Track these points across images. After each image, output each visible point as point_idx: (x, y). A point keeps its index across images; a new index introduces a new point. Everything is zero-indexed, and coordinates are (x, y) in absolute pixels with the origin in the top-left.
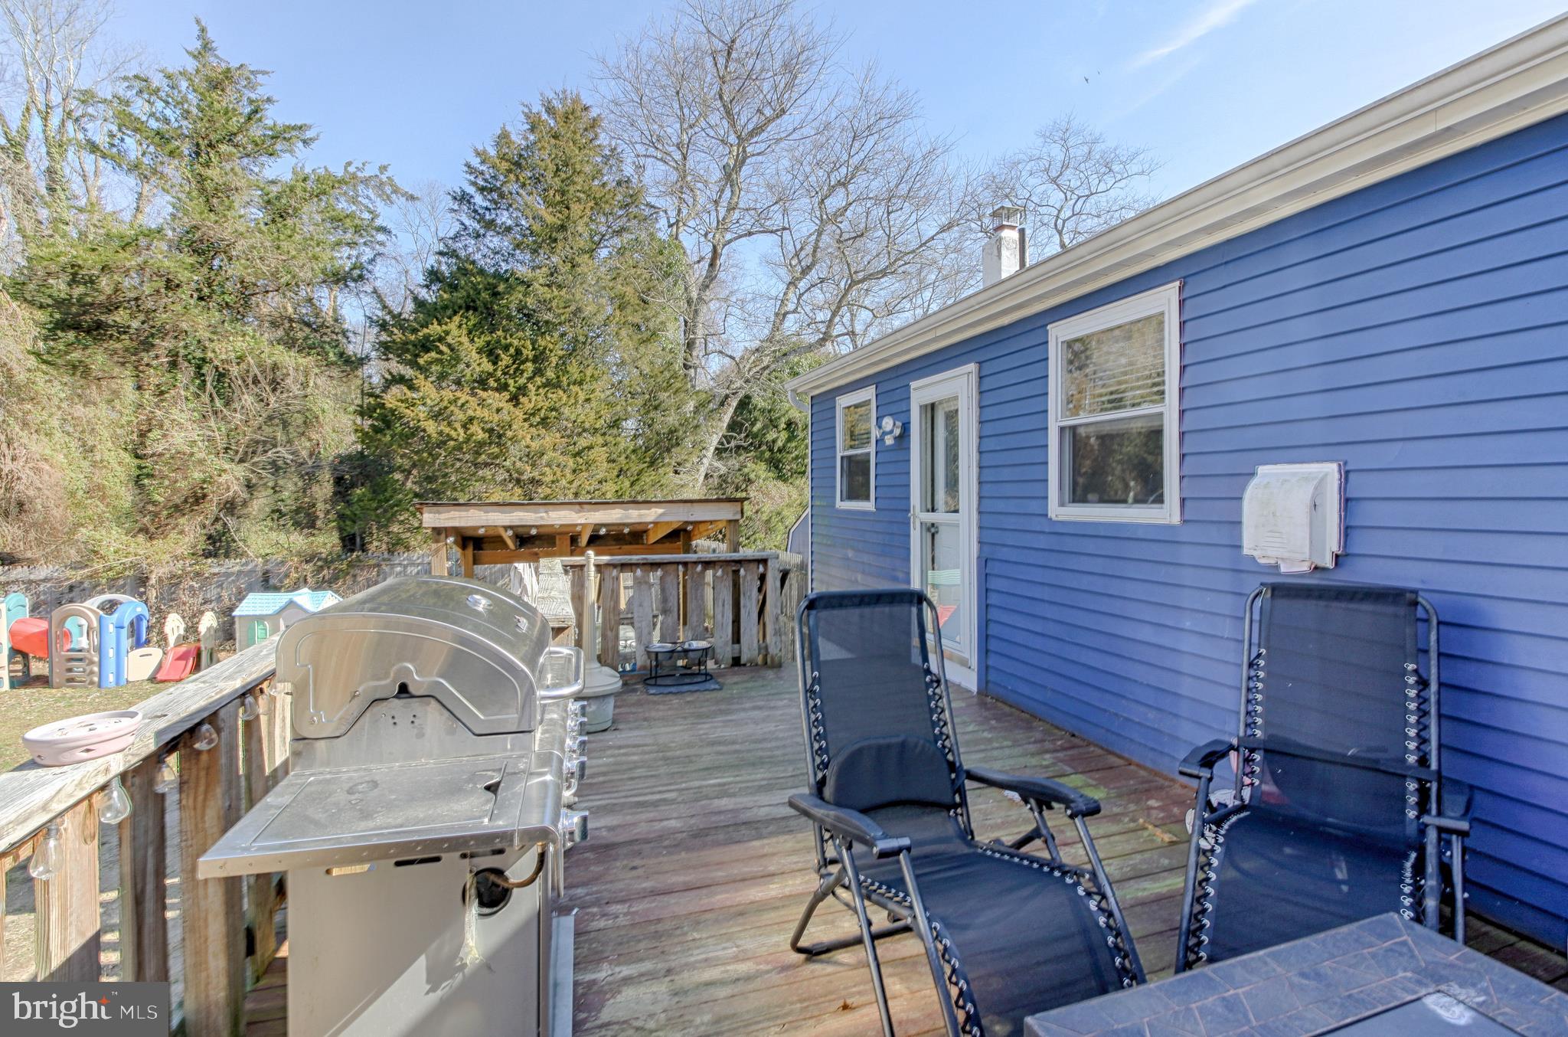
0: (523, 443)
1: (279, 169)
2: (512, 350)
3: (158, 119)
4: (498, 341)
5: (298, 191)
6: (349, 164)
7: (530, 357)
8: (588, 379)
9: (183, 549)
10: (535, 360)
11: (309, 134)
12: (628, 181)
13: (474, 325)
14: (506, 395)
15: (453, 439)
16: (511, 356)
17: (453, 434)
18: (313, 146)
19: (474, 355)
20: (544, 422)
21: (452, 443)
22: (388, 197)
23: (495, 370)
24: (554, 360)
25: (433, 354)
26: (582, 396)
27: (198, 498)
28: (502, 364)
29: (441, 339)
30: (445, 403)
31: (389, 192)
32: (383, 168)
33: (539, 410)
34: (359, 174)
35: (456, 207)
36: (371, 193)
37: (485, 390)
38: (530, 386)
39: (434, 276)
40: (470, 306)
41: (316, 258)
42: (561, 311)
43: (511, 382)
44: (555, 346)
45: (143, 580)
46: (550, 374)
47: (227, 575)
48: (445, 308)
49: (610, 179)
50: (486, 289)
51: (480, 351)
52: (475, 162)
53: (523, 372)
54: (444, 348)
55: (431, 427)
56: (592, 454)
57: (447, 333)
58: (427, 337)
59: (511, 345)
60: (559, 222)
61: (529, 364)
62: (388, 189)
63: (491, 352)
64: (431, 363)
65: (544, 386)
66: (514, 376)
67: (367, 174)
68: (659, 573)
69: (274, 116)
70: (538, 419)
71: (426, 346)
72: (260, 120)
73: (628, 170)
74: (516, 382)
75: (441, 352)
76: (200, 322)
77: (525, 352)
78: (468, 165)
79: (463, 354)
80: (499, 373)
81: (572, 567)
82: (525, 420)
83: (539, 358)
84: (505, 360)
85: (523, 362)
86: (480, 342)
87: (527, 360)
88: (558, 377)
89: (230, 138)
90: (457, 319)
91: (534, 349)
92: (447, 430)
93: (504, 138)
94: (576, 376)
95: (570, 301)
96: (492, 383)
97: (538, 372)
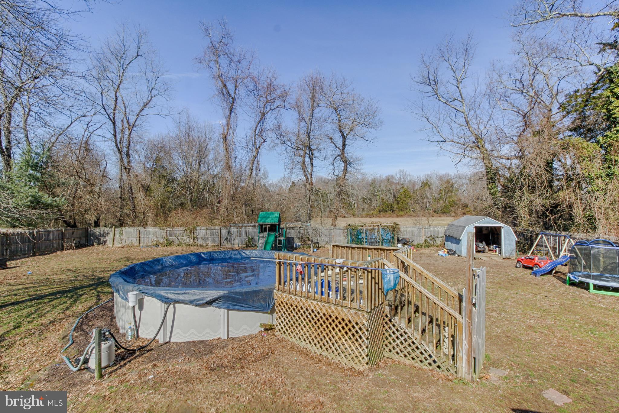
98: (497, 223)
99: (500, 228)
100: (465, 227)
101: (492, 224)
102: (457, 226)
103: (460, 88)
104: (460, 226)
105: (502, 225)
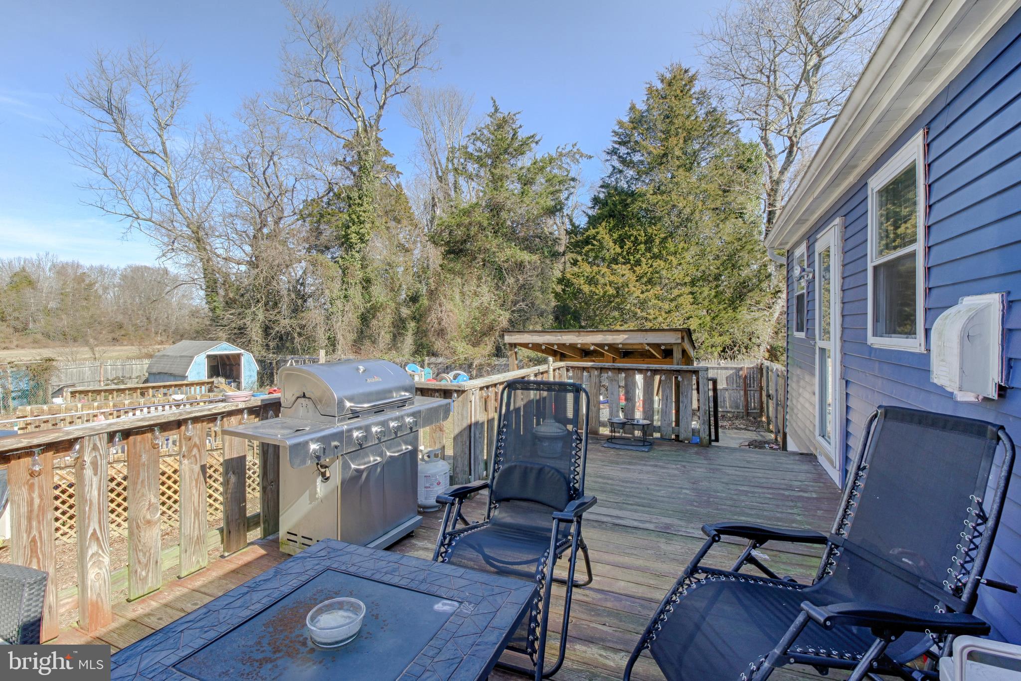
0: (635, 295)
1: (525, 161)
2: (632, 238)
3: (478, 151)
4: (626, 234)
5: (532, 170)
6: (558, 148)
7: (643, 241)
8: (680, 251)
9: (486, 352)
10: (646, 243)
11: (537, 139)
12: (715, 110)
13: (614, 226)
14: (629, 266)
15: (596, 295)
16: (632, 242)
17: (597, 291)
18: (540, 143)
19: (611, 244)
20: (650, 281)
21: (596, 297)
22: (578, 161)
23: (622, 252)
24: (657, 241)
25: (590, 246)
26: (675, 262)
27: (491, 328)
28: (626, 247)
29: (594, 238)
30: (594, 274)
31: (578, 157)
32: (574, 145)
33: (646, 274)
34: (563, 152)
35: (609, 158)
36: (568, 160)
37: (617, 264)
38: (642, 259)
39: (596, 200)
40: (611, 215)
41: (537, 203)
42: (662, 209)
43: (631, 258)
44: (658, 232)
45: (470, 366)
46: (656, 250)
47: (501, 365)
48: (599, 218)
49: (701, 112)
50: (620, 203)
51: (615, 242)
52: (616, 128)
53: (638, 250)
54: (595, 242)
55: (586, 288)
56: (681, 300)
57: (598, 233)
58: (588, 237)
59: (632, 235)
60: (663, 152)
61: (642, 246)
62: (577, 156)
63: (621, 241)
64: (588, 252)
65: (651, 258)
66: (632, 254)
67: (567, 150)
68: (623, 375)
69: (522, 135)
70: (645, 279)
71: (587, 242)
72: (517, 138)
73: (714, 103)
74: (634, 257)
75: (593, 245)
76: (493, 243)
77: (639, 238)
78: (614, 132)
79: (605, 244)
80: (625, 253)
81: (572, 367)
82: (637, 281)
83: (649, 241)
84: (629, 244)
85: (639, 244)
86: (615, 236)
87: (641, 243)
88: (660, 252)
89: (506, 151)
90: (604, 224)
91: (646, 235)
92: (594, 289)
93: (633, 108)
94: (672, 249)
95: (668, 201)
96: (621, 259)
97: (649, 250)
98: (235, 350)
99: (238, 356)
100: (192, 357)
101: (230, 350)
102: (176, 357)
103: (165, 137)
104: (181, 357)
105: (242, 351)
